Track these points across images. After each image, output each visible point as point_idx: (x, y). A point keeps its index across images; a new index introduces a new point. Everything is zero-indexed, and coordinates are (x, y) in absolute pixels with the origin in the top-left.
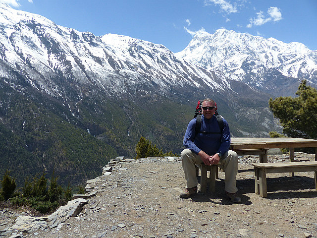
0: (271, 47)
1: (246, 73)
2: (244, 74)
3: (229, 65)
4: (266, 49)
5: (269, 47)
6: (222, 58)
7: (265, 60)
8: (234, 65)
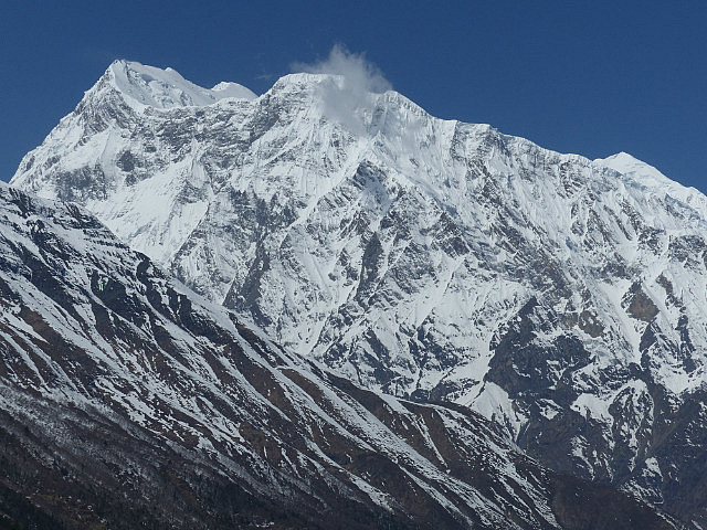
0: (664, 242)
1: (535, 415)
2: (519, 421)
3: (397, 349)
4: (631, 251)
5: (651, 238)
6: (344, 293)
7: (633, 330)
8: (437, 350)
